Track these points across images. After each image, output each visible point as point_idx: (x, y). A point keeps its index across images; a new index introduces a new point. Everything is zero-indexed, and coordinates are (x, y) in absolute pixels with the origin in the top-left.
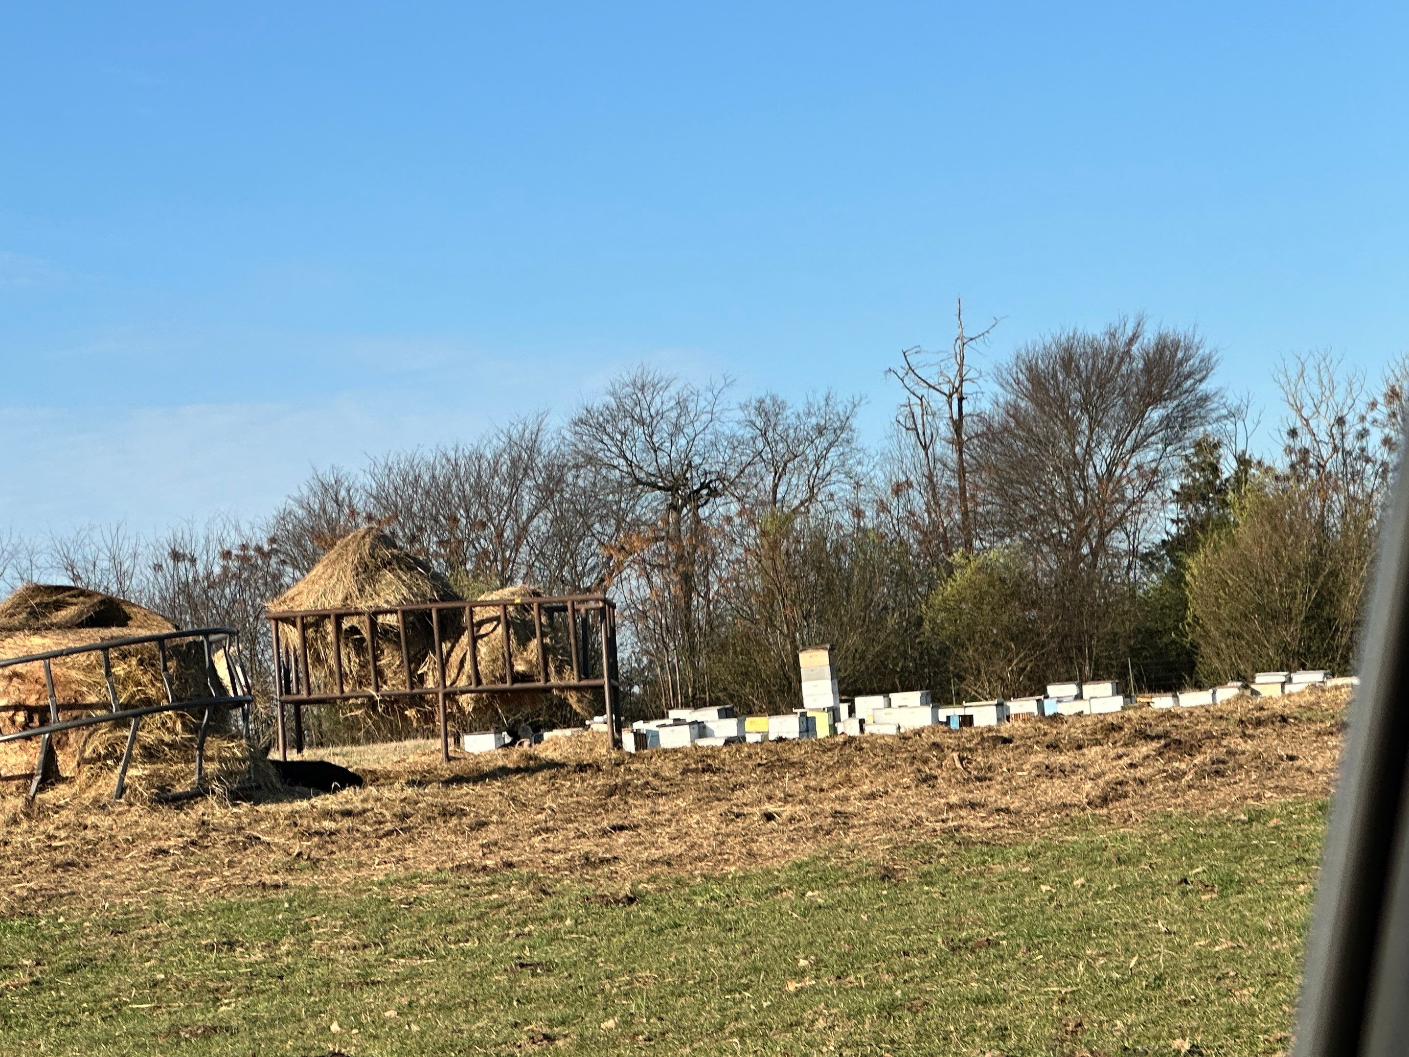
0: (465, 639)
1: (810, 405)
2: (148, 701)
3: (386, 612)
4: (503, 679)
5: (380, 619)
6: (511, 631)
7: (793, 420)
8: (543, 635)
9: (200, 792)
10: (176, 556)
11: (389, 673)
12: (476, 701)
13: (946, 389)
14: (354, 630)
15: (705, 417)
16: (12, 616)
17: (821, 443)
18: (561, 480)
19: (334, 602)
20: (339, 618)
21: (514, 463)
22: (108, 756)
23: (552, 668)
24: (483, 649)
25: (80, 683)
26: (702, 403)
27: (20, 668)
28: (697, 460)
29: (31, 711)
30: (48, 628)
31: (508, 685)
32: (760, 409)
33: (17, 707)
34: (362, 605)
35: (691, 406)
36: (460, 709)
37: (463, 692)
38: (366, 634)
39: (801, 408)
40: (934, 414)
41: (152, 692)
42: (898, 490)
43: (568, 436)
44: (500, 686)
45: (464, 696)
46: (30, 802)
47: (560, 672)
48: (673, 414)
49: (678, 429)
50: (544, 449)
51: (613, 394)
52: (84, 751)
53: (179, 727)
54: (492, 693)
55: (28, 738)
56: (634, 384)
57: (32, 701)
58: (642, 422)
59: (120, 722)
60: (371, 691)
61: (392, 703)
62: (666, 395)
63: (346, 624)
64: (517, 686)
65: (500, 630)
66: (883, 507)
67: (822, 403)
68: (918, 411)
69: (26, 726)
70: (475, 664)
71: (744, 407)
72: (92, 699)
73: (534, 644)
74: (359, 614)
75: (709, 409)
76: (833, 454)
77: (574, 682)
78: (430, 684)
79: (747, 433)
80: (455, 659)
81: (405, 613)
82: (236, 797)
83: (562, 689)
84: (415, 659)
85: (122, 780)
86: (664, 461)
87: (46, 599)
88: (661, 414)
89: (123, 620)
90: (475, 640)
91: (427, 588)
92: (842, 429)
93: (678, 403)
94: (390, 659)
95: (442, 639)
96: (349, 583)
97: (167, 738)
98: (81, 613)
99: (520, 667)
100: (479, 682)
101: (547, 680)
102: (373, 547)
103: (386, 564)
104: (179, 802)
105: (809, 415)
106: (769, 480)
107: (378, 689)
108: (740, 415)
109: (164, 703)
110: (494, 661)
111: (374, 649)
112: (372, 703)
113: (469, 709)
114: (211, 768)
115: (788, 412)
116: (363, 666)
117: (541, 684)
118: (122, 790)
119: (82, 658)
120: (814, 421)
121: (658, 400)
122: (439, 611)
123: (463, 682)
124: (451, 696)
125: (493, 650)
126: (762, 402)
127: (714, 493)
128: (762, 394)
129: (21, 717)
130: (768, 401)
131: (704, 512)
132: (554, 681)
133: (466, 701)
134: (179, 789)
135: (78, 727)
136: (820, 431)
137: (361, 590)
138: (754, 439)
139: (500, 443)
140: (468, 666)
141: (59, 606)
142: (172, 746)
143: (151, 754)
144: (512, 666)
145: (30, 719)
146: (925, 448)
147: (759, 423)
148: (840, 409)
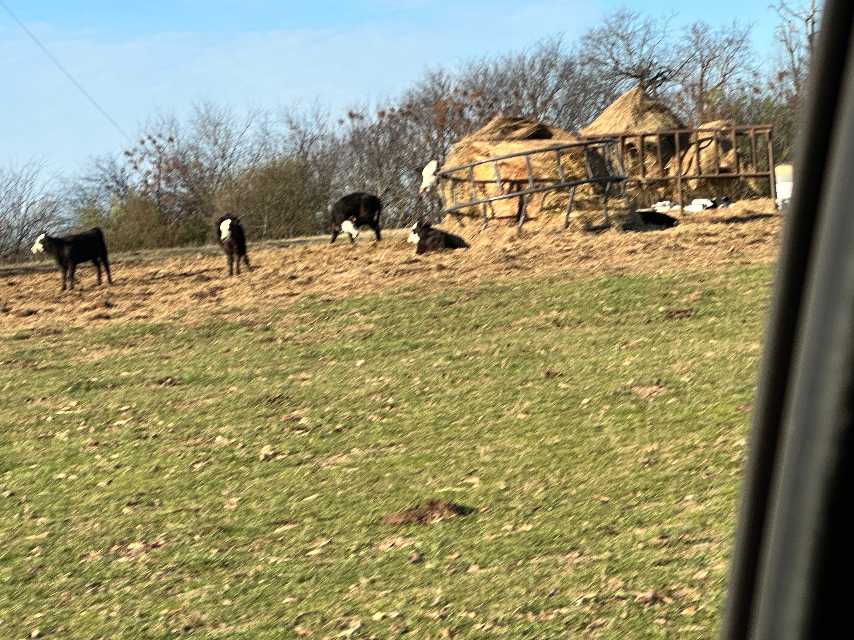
0: (693, 149)
1: (724, 27)
2: (575, 178)
3: (650, 135)
4: (714, 171)
5: (647, 139)
6: (720, 145)
7: (713, 36)
8: (737, 148)
9: (606, 227)
10: (352, 115)
11: (649, 168)
12: (699, 183)
13: (805, 16)
14: (631, 145)
15: (661, 35)
16: (493, 133)
17: (730, 49)
18: (571, 71)
19: (620, 129)
20: (624, 138)
21: (544, 62)
22: (556, 207)
23: (741, 165)
24: (703, 155)
25: (539, 168)
26: (658, 26)
27: (507, 161)
28: (655, 61)
29: (513, 183)
30: (513, 139)
31: (716, 175)
32: (695, 30)
33: (505, 181)
34: (636, 131)
35: (652, 28)
36: (689, 188)
37: (691, 178)
38: (638, 146)
39: (719, 30)
40: (797, 32)
41: (577, 173)
42: (781, 76)
43: (579, 45)
44: (711, 175)
45: (692, 181)
46: (520, 230)
47: (745, 167)
48: (642, 33)
49: (644, 42)
50: (563, 54)
51: (606, 21)
52: (543, 204)
53: (591, 191)
54: (708, 179)
55: (511, 197)
56: (617, 15)
57: (513, 177)
58: (622, 37)
59: (559, 189)
60: (639, 177)
61: (651, 184)
62: (637, 21)
63: (627, 141)
64: (722, 175)
65: (713, 144)
66: (772, 86)
67: (731, 25)
68: (787, 29)
69: (510, 191)
70: (699, 163)
71: (684, 28)
72: (545, 176)
73: (732, 152)
74: (633, 136)
75: (662, 29)
76: (737, 55)
77: (753, 173)
78: (672, 174)
79: (686, 43)
80: (686, 159)
81: (661, 136)
82: (626, 228)
83: (747, 177)
84: (665, 161)
85: (568, 218)
86: (636, 60)
87: (510, 124)
88: (634, 33)
89: (549, 136)
90: (699, 150)
91: (671, 122)
92: (742, 41)
93: (645, 26)
94: (650, 160)
95: (681, 150)
96: (629, 119)
97: (586, 197)
98: (528, 132)
99: (723, 165)
100: (700, 173)
101: (738, 171)
102: (642, 100)
103: (649, 109)
104: (598, 230)
105: (723, 33)
106: (699, 70)
107: (644, 176)
108: (682, 33)
109: (584, 179)
110: (710, 161)
111: (643, 155)
112: (639, 184)
113: (694, 187)
114: (611, 213)
115: (711, 31)
116: (635, 164)
117: (735, 174)
118: (567, 224)
119: (540, 155)
120: (725, 36)
121: (632, 25)
122: (680, 134)
123: (691, 173)
124: (685, 180)
125: (708, 156)
126: (695, 26)
127: (664, 79)
128: (695, 21)
129: (507, 186)
130: (698, 26)
131: (659, 90)
132: (742, 172)
133: (693, 184)
134: (596, 224)
135: (538, 192)
136: (730, 42)
137: (636, 123)
138: (689, 47)
139: (535, 50)
140: (694, 164)
141: (516, 128)
142: (589, 201)
143: (579, 206)
144: (719, 165)
145: (511, 187)
146: (792, 52)
147: (694, 38)
148: (741, 29)
